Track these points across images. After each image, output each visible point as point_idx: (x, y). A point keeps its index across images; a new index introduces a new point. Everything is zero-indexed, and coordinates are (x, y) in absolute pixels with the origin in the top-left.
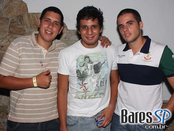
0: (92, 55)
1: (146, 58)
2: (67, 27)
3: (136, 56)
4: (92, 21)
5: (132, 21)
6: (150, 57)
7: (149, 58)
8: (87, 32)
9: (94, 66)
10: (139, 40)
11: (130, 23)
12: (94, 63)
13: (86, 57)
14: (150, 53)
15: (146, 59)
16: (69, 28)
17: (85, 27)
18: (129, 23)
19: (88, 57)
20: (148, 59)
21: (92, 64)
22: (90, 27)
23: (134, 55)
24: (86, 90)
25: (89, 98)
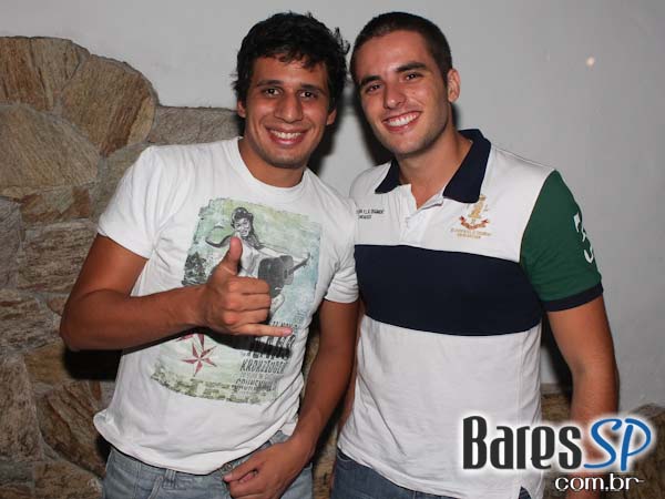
0: (267, 217)
1: (469, 221)
2: (155, 95)
3: (428, 214)
4: (304, 67)
5: (422, 66)
6: (484, 216)
7: (478, 222)
8: (280, 108)
9: (265, 262)
10: (444, 148)
11: (410, 71)
12: (263, 250)
13: (242, 214)
14: (484, 199)
15: (468, 226)
16: (165, 100)
17: (272, 87)
18: (406, 72)
19: (250, 218)
20: (476, 227)
21: (255, 252)
22: (291, 91)
23: (419, 205)
24: (204, 353)
25: (207, 395)
